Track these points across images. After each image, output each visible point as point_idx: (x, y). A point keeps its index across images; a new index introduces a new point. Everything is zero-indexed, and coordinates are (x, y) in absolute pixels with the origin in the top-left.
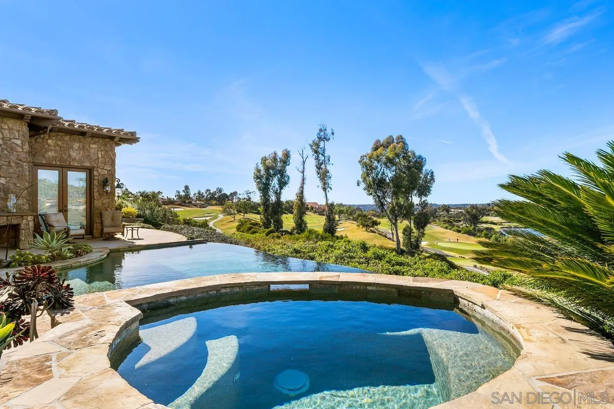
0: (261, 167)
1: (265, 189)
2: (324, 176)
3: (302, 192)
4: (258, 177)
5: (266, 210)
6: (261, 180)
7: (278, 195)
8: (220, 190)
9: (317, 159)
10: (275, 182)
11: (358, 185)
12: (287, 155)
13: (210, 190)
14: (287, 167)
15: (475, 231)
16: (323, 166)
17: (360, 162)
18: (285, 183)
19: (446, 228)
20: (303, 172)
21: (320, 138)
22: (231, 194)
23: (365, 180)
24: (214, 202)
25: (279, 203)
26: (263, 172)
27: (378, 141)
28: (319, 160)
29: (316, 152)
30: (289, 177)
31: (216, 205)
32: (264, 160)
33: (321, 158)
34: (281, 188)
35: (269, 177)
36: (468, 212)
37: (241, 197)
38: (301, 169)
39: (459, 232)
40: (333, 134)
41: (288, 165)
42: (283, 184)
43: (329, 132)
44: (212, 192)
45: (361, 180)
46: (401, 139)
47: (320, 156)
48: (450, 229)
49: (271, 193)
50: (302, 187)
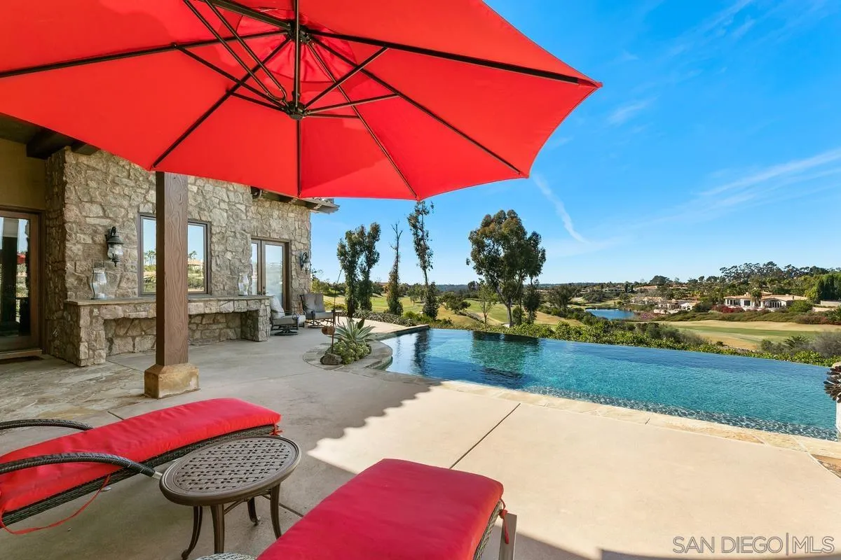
0: (346, 242)
1: (350, 268)
2: (422, 250)
3: (396, 271)
4: (342, 254)
5: (352, 292)
6: (346, 257)
7: (366, 273)
9: (416, 234)
10: (362, 259)
11: (468, 263)
12: (376, 230)
14: (376, 243)
16: (422, 243)
17: (470, 238)
18: (375, 261)
20: (397, 249)
21: (417, 211)
23: (475, 258)
25: (367, 283)
26: (348, 248)
27: (488, 216)
28: (418, 236)
29: (415, 226)
30: (378, 254)
32: (349, 235)
33: (420, 233)
34: (370, 266)
35: (355, 254)
40: (432, 206)
41: (378, 240)
42: (371, 261)
43: (428, 204)
45: (470, 258)
46: (513, 215)
47: (419, 231)
49: (358, 271)
50: (396, 266)
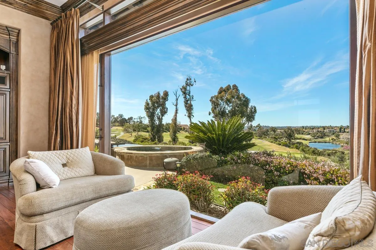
0: (149, 101)
1: (151, 116)
2: (189, 108)
3: (176, 118)
4: (147, 108)
5: (152, 130)
6: (149, 110)
7: (160, 120)
8: (121, 116)
9: (185, 97)
10: (158, 111)
11: (210, 115)
12: (166, 94)
13: (114, 116)
14: (166, 102)
15: (290, 144)
16: (189, 102)
17: (211, 100)
18: (165, 112)
19: (272, 142)
20: (176, 105)
21: (187, 84)
22: (129, 118)
23: (213, 112)
24: (117, 124)
25: (161, 125)
26: (150, 105)
27: (222, 88)
28: (186, 98)
29: (184, 93)
30: (167, 109)
31: (118, 126)
32: (151, 97)
33: (188, 97)
34: (163, 115)
35: (155, 109)
36: (285, 132)
37: (136, 120)
38: (175, 104)
39: (280, 144)
40: (195, 82)
41: (167, 101)
43: (193, 80)
44: (115, 117)
45: (211, 112)
46: (235, 87)
47: (187, 95)
48: (274, 143)
49: (156, 118)
50: (176, 115)
